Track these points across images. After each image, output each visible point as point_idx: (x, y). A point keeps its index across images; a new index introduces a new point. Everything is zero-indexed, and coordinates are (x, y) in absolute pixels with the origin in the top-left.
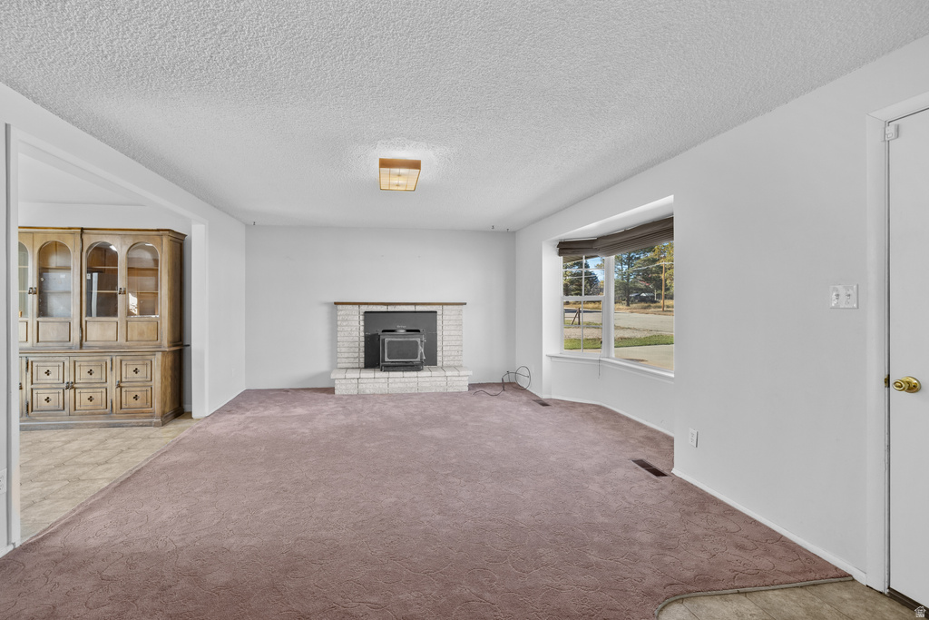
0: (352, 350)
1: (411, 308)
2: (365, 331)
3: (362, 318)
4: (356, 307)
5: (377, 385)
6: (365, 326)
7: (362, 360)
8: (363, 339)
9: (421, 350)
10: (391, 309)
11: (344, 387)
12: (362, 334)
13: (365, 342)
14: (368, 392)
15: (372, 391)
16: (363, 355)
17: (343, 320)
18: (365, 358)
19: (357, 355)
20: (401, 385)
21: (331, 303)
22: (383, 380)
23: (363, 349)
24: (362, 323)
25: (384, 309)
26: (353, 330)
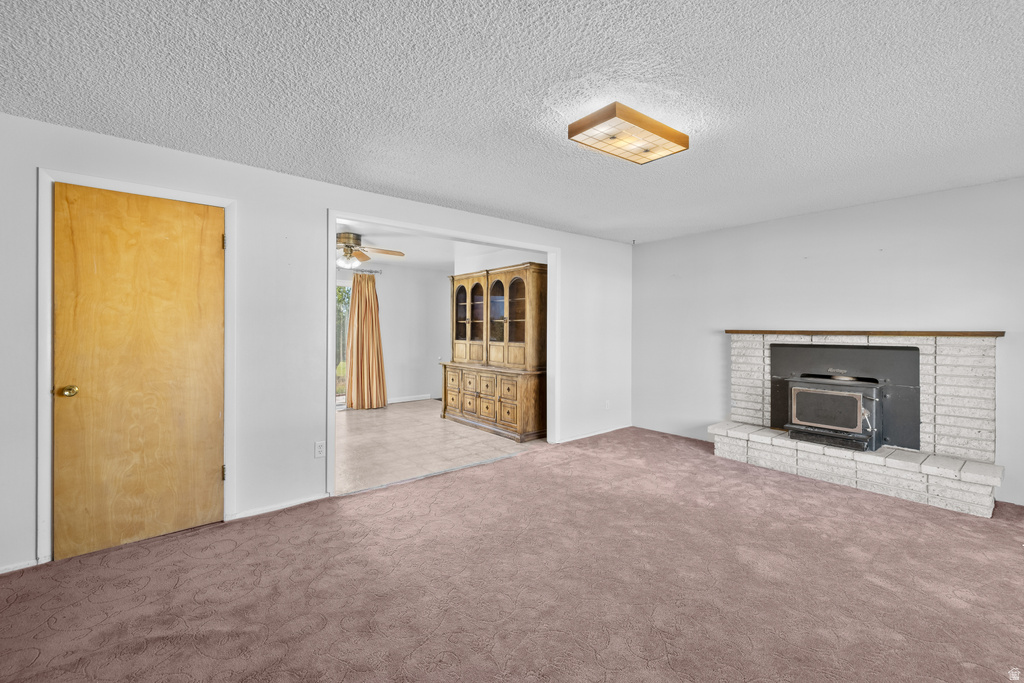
0: (752, 398)
1: (861, 341)
2: (772, 374)
3: (767, 353)
4: (759, 338)
5: (778, 458)
6: (773, 365)
7: (768, 415)
8: (768, 384)
9: (863, 414)
10: (817, 340)
11: (727, 448)
12: (768, 377)
13: (772, 388)
14: (762, 463)
15: (769, 465)
16: (768, 407)
17: (739, 355)
18: (772, 412)
19: (759, 406)
20: (821, 467)
21: (720, 332)
22: (788, 452)
23: (768, 399)
24: (768, 361)
25: (805, 340)
26: (756, 370)
